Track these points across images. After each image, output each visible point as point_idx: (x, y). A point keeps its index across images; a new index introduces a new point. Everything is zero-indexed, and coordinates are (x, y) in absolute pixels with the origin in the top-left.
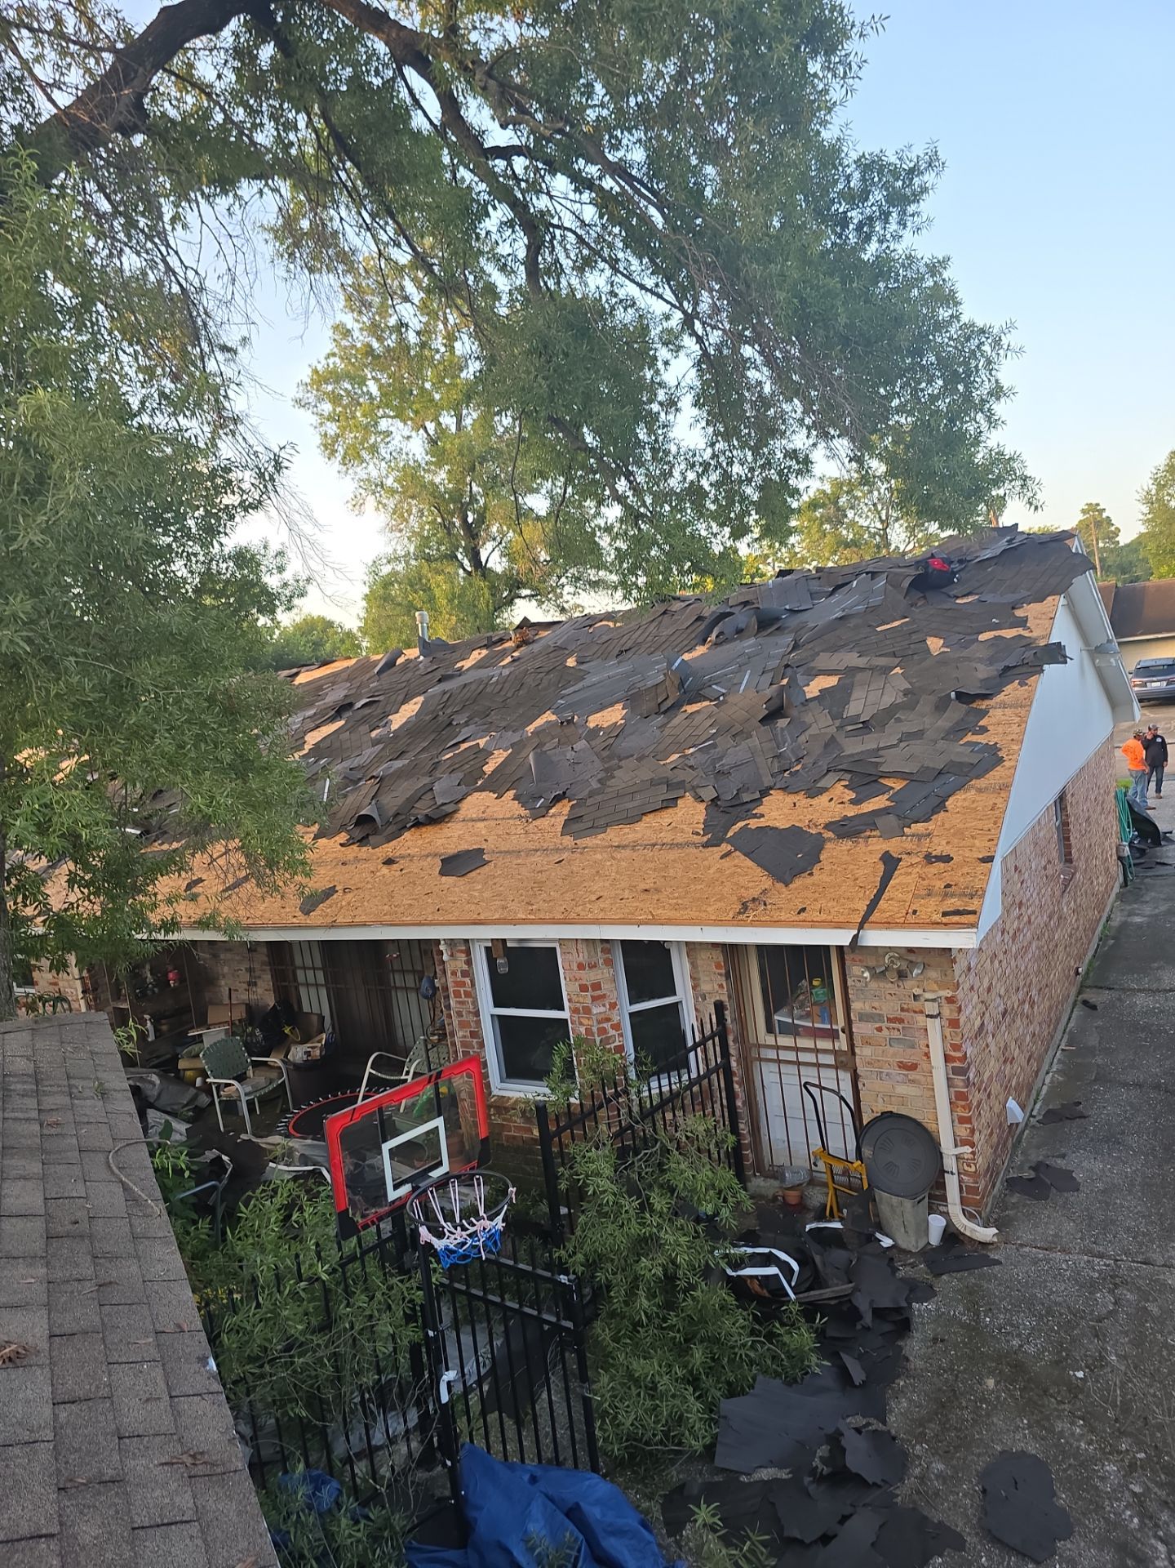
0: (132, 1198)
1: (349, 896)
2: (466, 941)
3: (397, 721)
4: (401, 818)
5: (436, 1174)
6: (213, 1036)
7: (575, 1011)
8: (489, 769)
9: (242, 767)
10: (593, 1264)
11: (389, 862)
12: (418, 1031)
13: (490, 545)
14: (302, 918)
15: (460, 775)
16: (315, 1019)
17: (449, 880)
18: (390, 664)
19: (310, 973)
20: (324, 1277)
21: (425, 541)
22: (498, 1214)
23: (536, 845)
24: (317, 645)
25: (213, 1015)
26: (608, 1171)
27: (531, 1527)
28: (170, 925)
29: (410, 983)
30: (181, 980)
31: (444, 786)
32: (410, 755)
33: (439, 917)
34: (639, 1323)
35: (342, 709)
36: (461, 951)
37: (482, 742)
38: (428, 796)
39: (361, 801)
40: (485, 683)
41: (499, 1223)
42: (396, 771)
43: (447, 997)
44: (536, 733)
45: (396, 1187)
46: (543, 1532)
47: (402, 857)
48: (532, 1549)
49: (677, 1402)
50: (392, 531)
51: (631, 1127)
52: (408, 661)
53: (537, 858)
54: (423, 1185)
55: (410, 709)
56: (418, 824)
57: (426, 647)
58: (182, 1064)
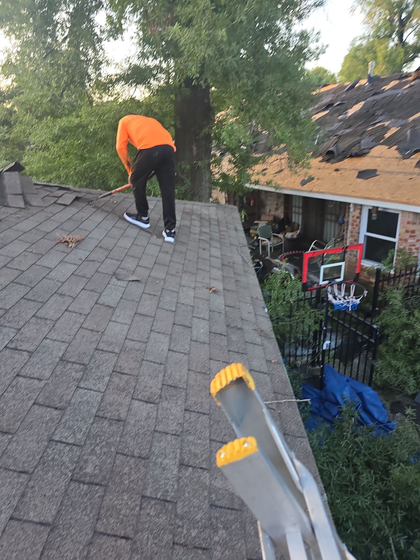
0: (244, 261)
1: (319, 181)
2: (361, 205)
3: (351, 112)
4: (345, 153)
5: (338, 280)
6: (262, 224)
7: (400, 239)
8: (387, 135)
9: (295, 122)
10: (384, 327)
11: (337, 170)
12: (332, 236)
13: (410, 30)
14: (300, 187)
15: (373, 138)
16: (296, 225)
17: (360, 180)
18: (352, 87)
19: (297, 209)
20: (292, 302)
21: (379, 29)
22: (359, 298)
23: (401, 171)
24: (320, 79)
25: (263, 217)
26: (400, 298)
27: (344, 393)
28: (257, 183)
29: (333, 218)
30: (254, 203)
31: (365, 142)
32: (354, 127)
33: (353, 194)
34: (397, 350)
35: (328, 106)
36: (358, 209)
37: (386, 124)
38: (358, 145)
39: (329, 145)
40: (394, 96)
41: (358, 301)
42: (346, 134)
43: (348, 226)
44: (414, 121)
45: (323, 280)
46: (348, 396)
47: (342, 169)
48: (344, 399)
49: (406, 377)
50: (365, 23)
51: (412, 286)
52: (360, 86)
53: (401, 176)
54: (333, 282)
55: (357, 108)
56: (351, 156)
57: (371, 79)
58: (251, 231)
